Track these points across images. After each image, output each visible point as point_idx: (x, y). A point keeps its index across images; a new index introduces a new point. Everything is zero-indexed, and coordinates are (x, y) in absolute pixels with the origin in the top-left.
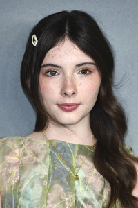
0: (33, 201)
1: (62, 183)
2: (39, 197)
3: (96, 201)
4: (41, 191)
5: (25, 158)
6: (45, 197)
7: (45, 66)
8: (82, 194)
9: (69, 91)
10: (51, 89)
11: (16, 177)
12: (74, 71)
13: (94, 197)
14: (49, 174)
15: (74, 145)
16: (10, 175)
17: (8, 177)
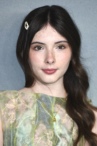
1: (44, 123)
3: (68, 135)
6: (33, 132)
7: (34, 43)
8: (58, 131)
9: (50, 60)
10: (38, 59)
11: (14, 118)
12: (53, 47)
13: (66, 134)
14: (36, 116)
16: (9, 117)
17: (8, 119)
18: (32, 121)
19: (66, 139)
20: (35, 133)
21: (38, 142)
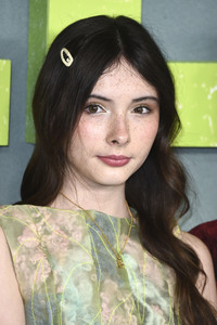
0: (82, 305)
1: (112, 277)
2: (90, 299)
3: (162, 299)
4: (91, 289)
5: (50, 237)
8: (141, 291)
9: (122, 138)
11: (46, 269)
13: (158, 295)
14: (95, 263)
15: (115, 219)
16: (35, 266)
18: (89, 273)
19: (160, 307)
20: (101, 299)
21: (111, 319)
